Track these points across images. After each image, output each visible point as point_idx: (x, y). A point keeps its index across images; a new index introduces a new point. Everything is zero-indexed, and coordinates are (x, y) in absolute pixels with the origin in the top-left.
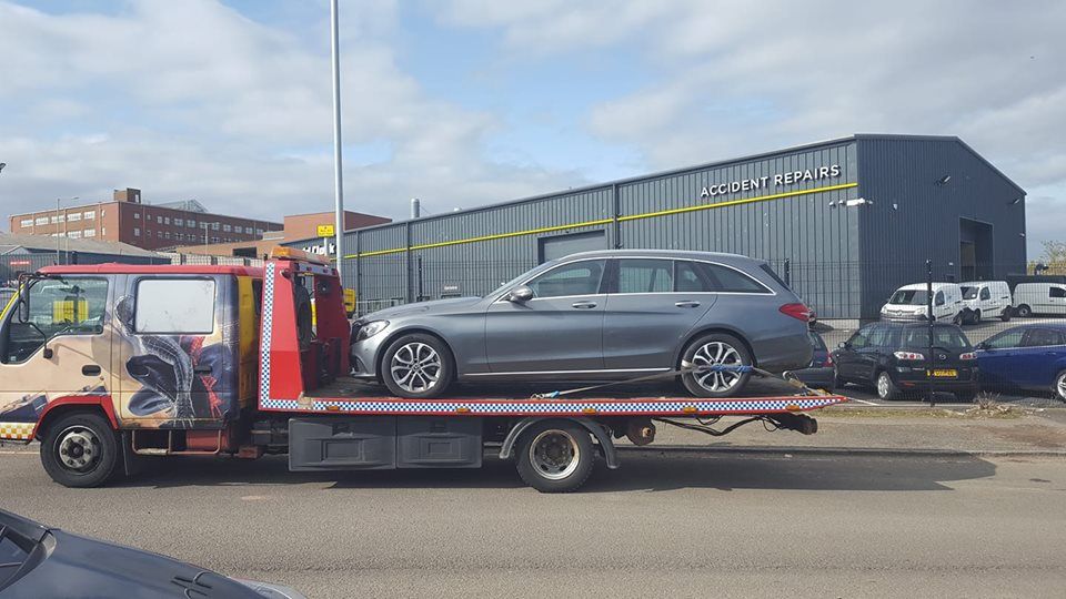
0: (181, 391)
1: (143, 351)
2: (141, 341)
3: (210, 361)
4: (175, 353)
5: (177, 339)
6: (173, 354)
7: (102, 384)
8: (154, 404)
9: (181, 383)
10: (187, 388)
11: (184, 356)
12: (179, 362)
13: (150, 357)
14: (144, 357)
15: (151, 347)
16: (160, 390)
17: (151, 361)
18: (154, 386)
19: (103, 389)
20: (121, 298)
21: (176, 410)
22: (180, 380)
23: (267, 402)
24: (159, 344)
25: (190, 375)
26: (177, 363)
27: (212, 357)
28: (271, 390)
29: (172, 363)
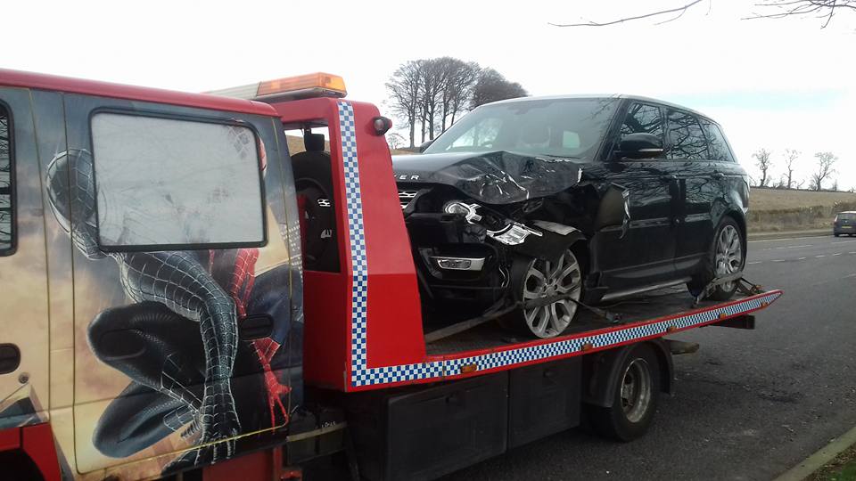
0: (214, 378)
1: (132, 293)
2: (124, 270)
3: (269, 305)
4: (203, 293)
5: (203, 259)
6: (199, 298)
7: (24, 393)
8: (156, 421)
9: (215, 362)
10: (225, 370)
11: (219, 297)
12: (210, 315)
13: (146, 306)
14: (134, 309)
15: (149, 282)
16: (168, 384)
17: (150, 317)
18: (155, 376)
19: (26, 406)
20: (59, 157)
21: (203, 426)
22: (214, 354)
23: (362, 373)
24: (166, 272)
25: (232, 340)
26: (205, 315)
27: (273, 294)
28: (369, 351)
29: (196, 316)
